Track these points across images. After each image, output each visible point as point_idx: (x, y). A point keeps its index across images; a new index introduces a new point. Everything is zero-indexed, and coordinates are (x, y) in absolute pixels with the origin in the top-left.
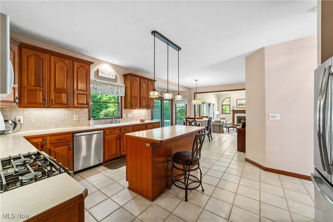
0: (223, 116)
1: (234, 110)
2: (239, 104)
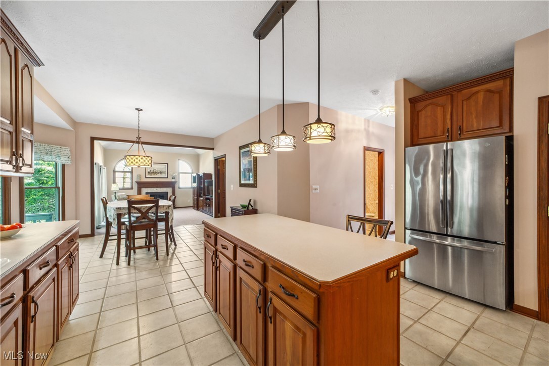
1: (141, 181)
2: (150, 171)
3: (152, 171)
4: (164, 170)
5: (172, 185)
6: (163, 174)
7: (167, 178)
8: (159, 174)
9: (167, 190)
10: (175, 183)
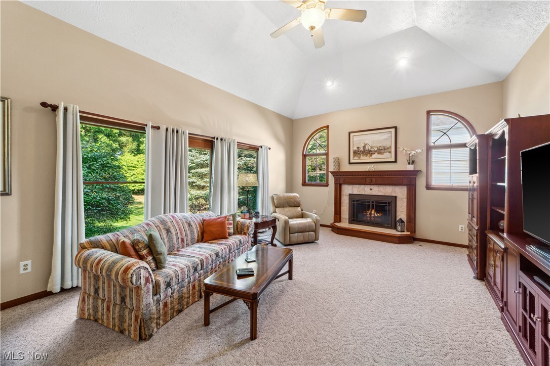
1: (341, 170)
2: (358, 148)
3: (361, 149)
5: (408, 179)
6: (387, 155)
7: (395, 161)
8: (376, 154)
9: (395, 192)
10: (416, 175)
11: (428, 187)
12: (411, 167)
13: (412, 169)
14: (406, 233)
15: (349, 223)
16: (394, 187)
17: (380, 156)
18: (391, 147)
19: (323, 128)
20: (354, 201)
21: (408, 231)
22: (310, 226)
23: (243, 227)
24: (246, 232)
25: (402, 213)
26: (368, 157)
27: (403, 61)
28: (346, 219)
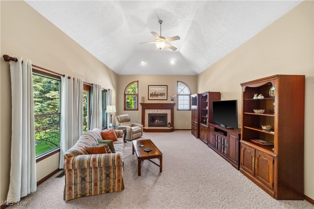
0: (126, 115)
1: (145, 103)
2: (152, 93)
3: (154, 93)
4: (163, 92)
5: (171, 107)
6: (163, 96)
7: (167, 100)
8: (160, 96)
9: (167, 112)
10: (174, 105)
11: (178, 110)
12: (172, 102)
13: (173, 103)
14: (171, 128)
15: (148, 127)
16: (166, 110)
17: (161, 97)
18: (165, 93)
19: (135, 81)
20: (151, 116)
21: (171, 127)
22: (139, 130)
23: (119, 134)
24: (121, 136)
25: (169, 121)
26: (156, 97)
27: (173, 62)
28: (147, 125)
